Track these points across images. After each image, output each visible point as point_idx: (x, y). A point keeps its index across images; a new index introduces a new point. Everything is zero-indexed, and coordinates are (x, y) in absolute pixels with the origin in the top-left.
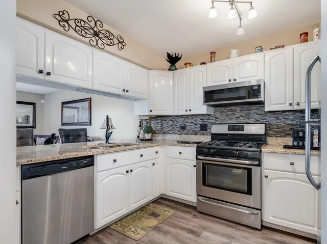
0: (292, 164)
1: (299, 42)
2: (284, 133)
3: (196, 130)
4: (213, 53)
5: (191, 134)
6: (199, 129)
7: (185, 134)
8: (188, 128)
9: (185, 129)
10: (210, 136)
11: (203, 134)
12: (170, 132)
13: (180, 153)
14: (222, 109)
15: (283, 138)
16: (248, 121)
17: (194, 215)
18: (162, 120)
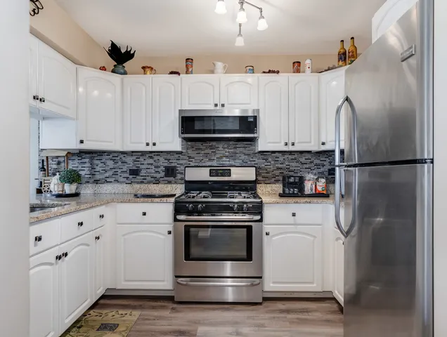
0: (294, 215)
1: (292, 71)
2: (274, 179)
3: (158, 176)
4: (189, 60)
5: (149, 182)
6: (163, 174)
7: (138, 183)
8: (143, 172)
9: (137, 175)
10: (184, 185)
11: (170, 182)
12: (108, 180)
13: (144, 214)
14: (199, 144)
15: (273, 185)
16: (232, 163)
17: (173, 309)
18: (92, 159)
